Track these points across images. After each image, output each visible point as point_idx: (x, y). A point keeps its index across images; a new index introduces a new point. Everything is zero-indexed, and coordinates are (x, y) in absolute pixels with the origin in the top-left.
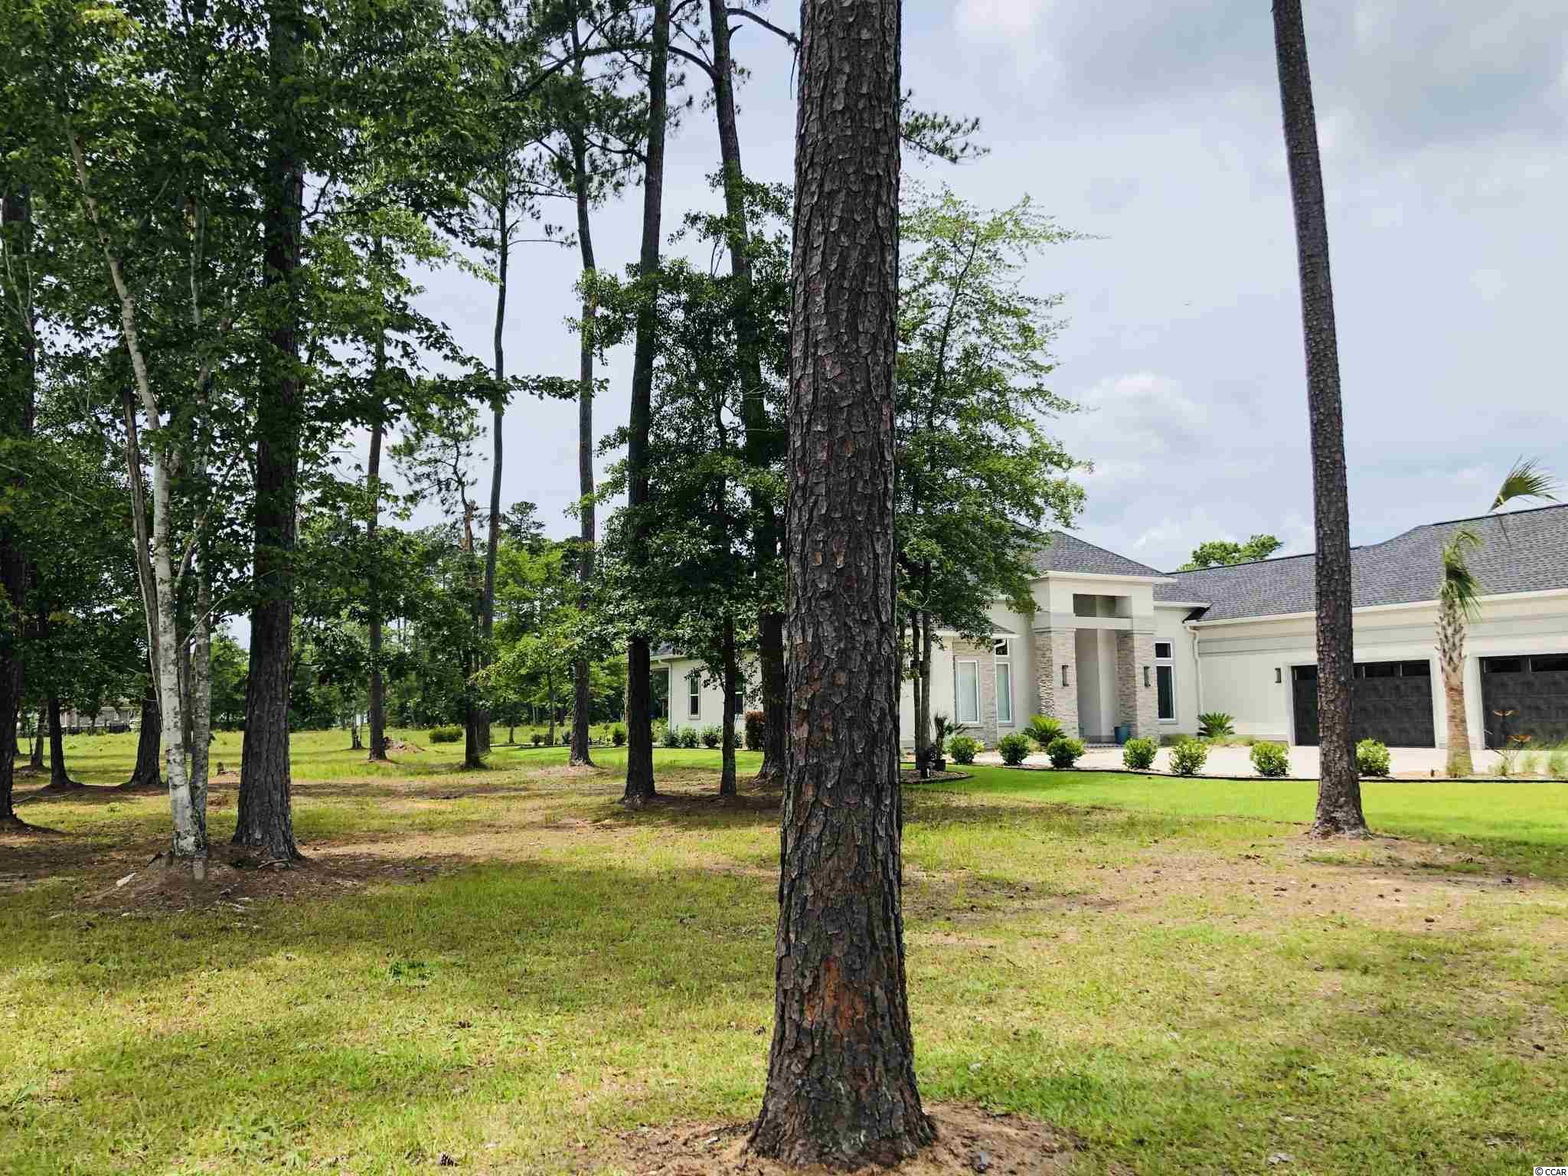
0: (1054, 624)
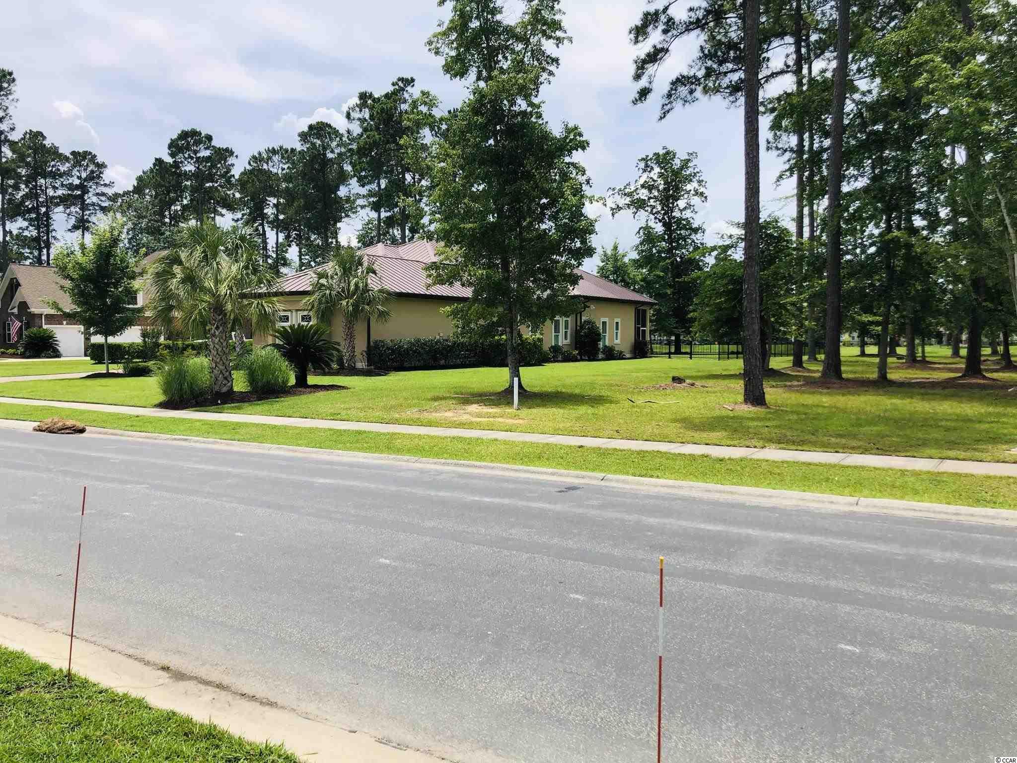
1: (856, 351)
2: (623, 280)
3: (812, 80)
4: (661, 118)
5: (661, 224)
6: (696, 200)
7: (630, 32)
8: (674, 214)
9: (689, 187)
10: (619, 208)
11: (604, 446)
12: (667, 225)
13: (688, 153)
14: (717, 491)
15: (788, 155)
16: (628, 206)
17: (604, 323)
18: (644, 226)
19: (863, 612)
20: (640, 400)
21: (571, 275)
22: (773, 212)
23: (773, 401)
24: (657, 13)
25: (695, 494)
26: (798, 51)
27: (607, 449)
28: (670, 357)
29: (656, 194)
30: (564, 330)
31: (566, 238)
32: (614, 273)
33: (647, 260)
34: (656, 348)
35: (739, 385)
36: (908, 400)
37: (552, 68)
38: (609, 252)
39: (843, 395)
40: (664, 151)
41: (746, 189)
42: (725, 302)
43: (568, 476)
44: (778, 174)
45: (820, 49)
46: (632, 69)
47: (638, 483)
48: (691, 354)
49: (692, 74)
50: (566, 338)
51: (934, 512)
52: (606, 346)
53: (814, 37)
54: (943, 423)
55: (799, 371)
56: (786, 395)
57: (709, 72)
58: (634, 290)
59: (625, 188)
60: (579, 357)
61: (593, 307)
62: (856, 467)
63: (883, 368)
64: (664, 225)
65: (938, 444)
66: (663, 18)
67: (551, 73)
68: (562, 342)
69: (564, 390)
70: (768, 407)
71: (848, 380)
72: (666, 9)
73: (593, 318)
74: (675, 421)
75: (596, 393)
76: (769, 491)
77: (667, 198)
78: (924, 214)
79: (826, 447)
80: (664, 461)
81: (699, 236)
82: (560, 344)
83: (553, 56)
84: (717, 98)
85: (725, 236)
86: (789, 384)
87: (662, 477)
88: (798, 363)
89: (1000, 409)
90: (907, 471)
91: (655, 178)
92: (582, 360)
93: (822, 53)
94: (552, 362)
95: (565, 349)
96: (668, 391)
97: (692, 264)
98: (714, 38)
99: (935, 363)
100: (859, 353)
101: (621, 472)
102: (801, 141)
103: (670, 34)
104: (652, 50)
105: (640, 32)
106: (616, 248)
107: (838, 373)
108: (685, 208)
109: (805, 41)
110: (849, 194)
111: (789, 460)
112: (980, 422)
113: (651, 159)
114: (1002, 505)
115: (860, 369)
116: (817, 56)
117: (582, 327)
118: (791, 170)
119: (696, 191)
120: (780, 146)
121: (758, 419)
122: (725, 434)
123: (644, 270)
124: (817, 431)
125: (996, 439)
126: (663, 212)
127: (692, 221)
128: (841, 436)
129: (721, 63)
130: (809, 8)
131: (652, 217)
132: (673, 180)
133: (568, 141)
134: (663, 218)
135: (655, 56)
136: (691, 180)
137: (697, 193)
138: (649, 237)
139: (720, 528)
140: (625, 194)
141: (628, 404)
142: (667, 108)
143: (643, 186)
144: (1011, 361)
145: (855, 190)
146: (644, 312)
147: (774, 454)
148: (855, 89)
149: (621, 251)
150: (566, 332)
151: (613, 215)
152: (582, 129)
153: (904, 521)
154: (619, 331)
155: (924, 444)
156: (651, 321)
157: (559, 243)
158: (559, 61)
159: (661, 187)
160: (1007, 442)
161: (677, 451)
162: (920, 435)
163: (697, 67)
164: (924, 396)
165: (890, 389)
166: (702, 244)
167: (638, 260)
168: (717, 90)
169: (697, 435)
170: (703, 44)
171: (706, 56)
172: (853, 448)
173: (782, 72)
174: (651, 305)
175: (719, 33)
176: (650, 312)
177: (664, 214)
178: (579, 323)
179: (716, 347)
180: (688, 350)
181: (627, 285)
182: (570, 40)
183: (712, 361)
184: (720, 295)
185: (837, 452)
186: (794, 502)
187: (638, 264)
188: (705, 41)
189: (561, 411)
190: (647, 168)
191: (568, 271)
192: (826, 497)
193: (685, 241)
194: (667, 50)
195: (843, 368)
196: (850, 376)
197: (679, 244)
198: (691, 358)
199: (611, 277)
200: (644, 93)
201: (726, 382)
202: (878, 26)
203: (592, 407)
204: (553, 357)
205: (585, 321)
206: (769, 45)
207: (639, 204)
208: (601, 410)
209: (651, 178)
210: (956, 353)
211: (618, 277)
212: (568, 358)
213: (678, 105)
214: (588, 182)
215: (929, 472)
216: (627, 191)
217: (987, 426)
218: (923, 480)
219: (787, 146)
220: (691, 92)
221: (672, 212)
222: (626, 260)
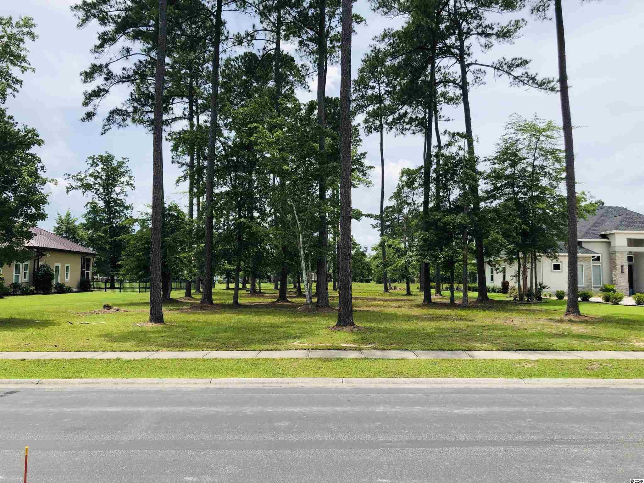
0: (617, 250)
1: (224, 286)
2: (74, 238)
3: (199, 125)
4: (102, 134)
5: (103, 202)
6: (127, 189)
7: (81, 74)
8: (112, 196)
9: (122, 179)
10: (72, 188)
11: (42, 358)
12: (107, 203)
13: (123, 158)
14: (123, 383)
15: (184, 167)
16: (80, 187)
17: (57, 267)
18: (91, 201)
19: (202, 453)
20: (77, 322)
21: (28, 232)
22: (174, 201)
23: (169, 320)
24: (101, 66)
25: (107, 387)
26: (191, 107)
27: (44, 361)
28: (106, 291)
29: (100, 181)
30: (24, 272)
31: (22, 206)
32: (66, 232)
33: (92, 224)
34: (97, 284)
35: (147, 309)
36: (247, 316)
37: (17, 87)
38: (63, 217)
39: (212, 314)
40: (107, 155)
41: (154, 185)
42: (143, 255)
43: (9, 383)
44: (177, 179)
45: (204, 109)
46: (82, 98)
47: (65, 383)
48: (120, 289)
49: (124, 109)
50: (25, 277)
51: (252, 383)
52: (58, 284)
53: (200, 101)
54: (264, 329)
55: (189, 300)
56: (178, 315)
57: (136, 110)
58: (81, 245)
59: (78, 175)
60: (35, 292)
61: (48, 255)
62: (212, 360)
63: (236, 296)
64: (105, 202)
65: (259, 342)
66: (105, 70)
67: (15, 90)
68: (22, 280)
69: (17, 317)
70: (165, 324)
71: (217, 305)
72: (107, 65)
73: (48, 263)
74: (100, 336)
75: (44, 318)
76: (156, 380)
77: (108, 185)
78: (258, 210)
79: (197, 347)
80: (87, 365)
81: (129, 211)
82: (20, 282)
83: (18, 78)
84: (141, 126)
85: (143, 214)
86: (181, 308)
87: (84, 377)
88: (189, 294)
89: (293, 320)
90: (240, 359)
91: (100, 171)
92: (37, 293)
93: (205, 111)
94: (11, 295)
95: (23, 286)
96: (100, 315)
97: (124, 229)
98: (140, 90)
99: (265, 293)
100: (226, 288)
101: (53, 376)
102: (192, 160)
103: (109, 81)
104: (97, 89)
105: (88, 76)
106: (68, 215)
107: (211, 300)
108: (119, 193)
109: (195, 102)
110: (217, 194)
111: (173, 358)
112: (282, 327)
113: (97, 158)
114: (286, 375)
115: (225, 297)
116: (202, 112)
117: (39, 270)
118: (185, 177)
119: (127, 182)
120: (180, 161)
121: (158, 332)
122: (134, 343)
123: (90, 231)
124: (193, 338)
125: (289, 337)
126: (104, 194)
127: (124, 201)
128: (206, 340)
129: (143, 106)
130: (197, 84)
131: (97, 196)
132: (111, 174)
133: (26, 138)
134: (105, 198)
135: (98, 93)
136: (124, 175)
137: (128, 184)
138: (94, 210)
139: (119, 409)
140: (77, 179)
141: (67, 325)
142: (107, 127)
143: (90, 175)
144: (302, 292)
145: (221, 192)
146: (88, 260)
147: (165, 354)
148: (222, 135)
149: (72, 217)
150: (25, 273)
151: (68, 192)
152: (38, 131)
153: (235, 391)
154: (69, 273)
155: (252, 342)
156: (93, 266)
157: (16, 209)
158: (23, 83)
159: (104, 178)
160: (293, 338)
161: (98, 358)
162: (251, 337)
163: (128, 105)
164: (257, 313)
165: (239, 309)
166: (130, 217)
167: (86, 224)
168: (141, 122)
169: (115, 345)
170: (133, 92)
171: (133, 100)
172: (213, 347)
173: (181, 118)
174: (94, 255)
175: (143, 88)
176: (92, 260)
177: (105, 195)
178: (36, 267)
179: (137, 284)
180: (119, 286)
181: (77, 242)
182: (33, 70)
183: (135, 294)
184: (139, 250)
185: (203, 351)
186: (173, 385)
187: (85, 227)
188: (134, 90)
189: (12, 333)
190: (94, 164)
191: (25, 229)
192: (193, 380)
193: (119, 213)
194: (107, 91)
195: (213, 297)
196: (218, 302)
197: (115, 216)
198: (120, 291)
199: (64, 235)
200: (90, 115)
201: (141, 308)
202: (235, 102)
203: (39, 329)
204: (13, 291)
205: (41, 266)
206: (173, 100)
207: (87, 187)
208: (45, 331)
209: (97, 171)
210: (276, 287)
211: (69, 235)
212: (26, 292)
213: (114, 127)
214: (43, 168)
215: (252, 359)
216: (79, 177)
217: (285, 329)
218: (248, 364)
219: (184, 162)
220: (124, 120)
221: (111, 194)
222: (77, 224)
